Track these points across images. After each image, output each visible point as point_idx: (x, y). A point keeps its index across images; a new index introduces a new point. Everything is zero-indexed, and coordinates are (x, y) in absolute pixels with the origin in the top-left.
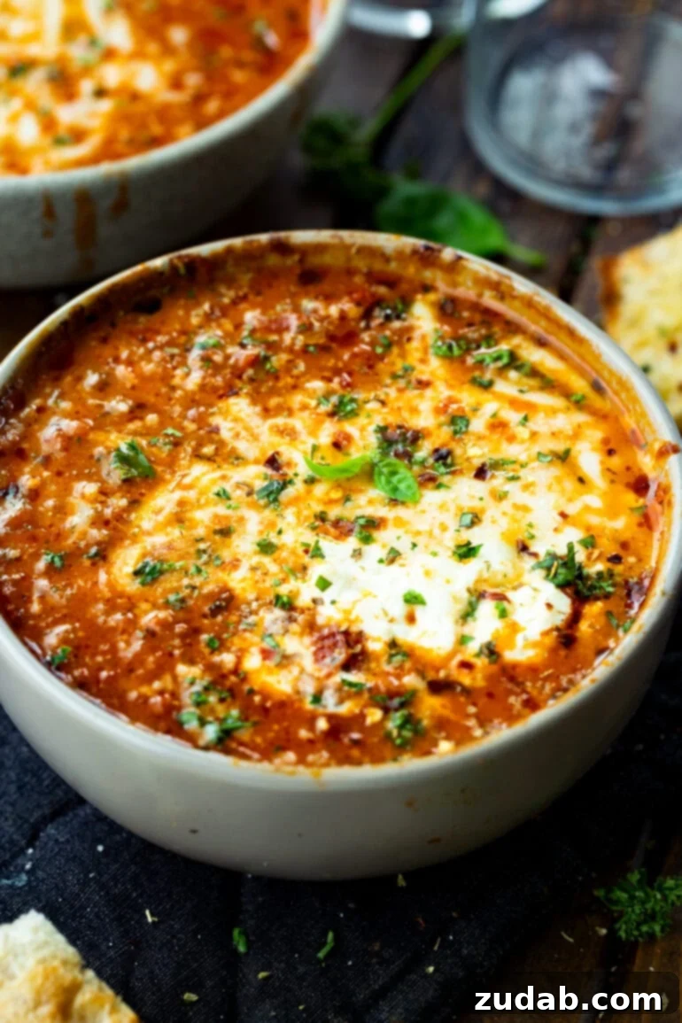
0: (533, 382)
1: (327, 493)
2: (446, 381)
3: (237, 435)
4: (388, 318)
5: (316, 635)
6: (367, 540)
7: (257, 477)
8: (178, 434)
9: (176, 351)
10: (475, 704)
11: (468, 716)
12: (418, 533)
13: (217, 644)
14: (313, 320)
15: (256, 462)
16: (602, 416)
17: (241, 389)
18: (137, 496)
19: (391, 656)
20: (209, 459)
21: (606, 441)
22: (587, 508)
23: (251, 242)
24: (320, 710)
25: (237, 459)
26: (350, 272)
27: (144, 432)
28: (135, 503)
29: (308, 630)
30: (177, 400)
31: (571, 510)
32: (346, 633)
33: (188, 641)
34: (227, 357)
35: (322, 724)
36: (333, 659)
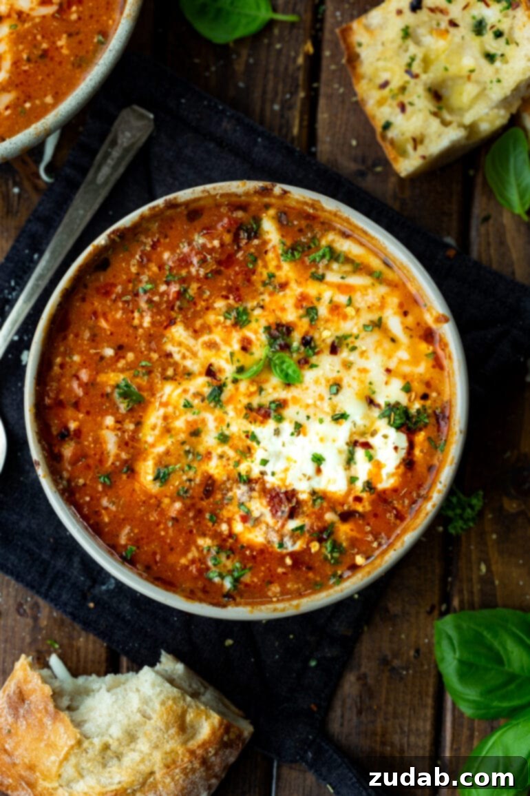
0: (348, 268)
1: (248, 388)
2: (296, 281)
3: (184, 357)
4: (249, 238)
5: (269, 496)
6: (280, 419)
7: (204, 386)
8: (149, 364)
9: (128, 298)
10: (368, 524)
11: (367, 533)
12: (308, 406)
13: (215, 518)
14: (205, 253)
15: (200, 374)
16: (394, 286)
17: (175, 319)
18: (138, 419)
19: (314, 501)
20: (172, 379)
21: (401, 305)
22: (401, 361)
23: (154, 208)
24: (285, 551)
25: (189, 374)
26: (218, 206)
27: (128, 367)
28: (139, 424)
29: (262, 494)
30: (141, 336)
31: (392, 365)
32: (286, 493)
33: (198, 520)
34: (162, 295)
35: (288, 561)
36: (283, 512)
